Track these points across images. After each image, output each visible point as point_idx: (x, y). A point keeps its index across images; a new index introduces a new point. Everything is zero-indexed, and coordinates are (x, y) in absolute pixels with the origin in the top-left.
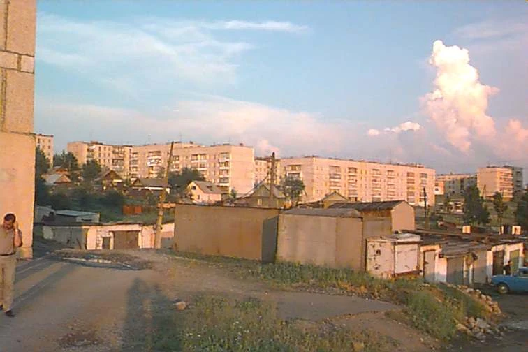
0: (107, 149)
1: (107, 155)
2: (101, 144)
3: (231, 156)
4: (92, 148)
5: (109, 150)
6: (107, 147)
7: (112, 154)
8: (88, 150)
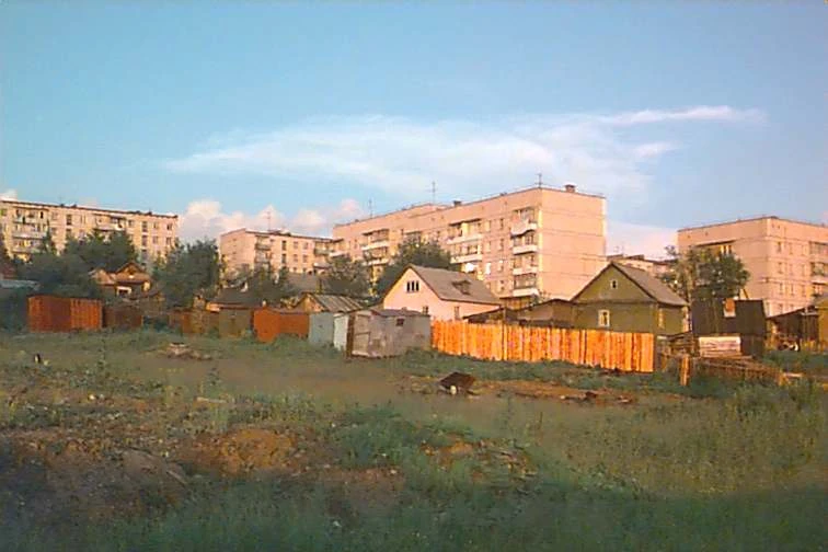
0: (301, 245)
1: (300, 258)
2: (289, 235)
3: (540, 216)
4: (266, 242)
5: (306, 248)
6: (301, 243)
7: (311, 258)
8: (257, 247)
